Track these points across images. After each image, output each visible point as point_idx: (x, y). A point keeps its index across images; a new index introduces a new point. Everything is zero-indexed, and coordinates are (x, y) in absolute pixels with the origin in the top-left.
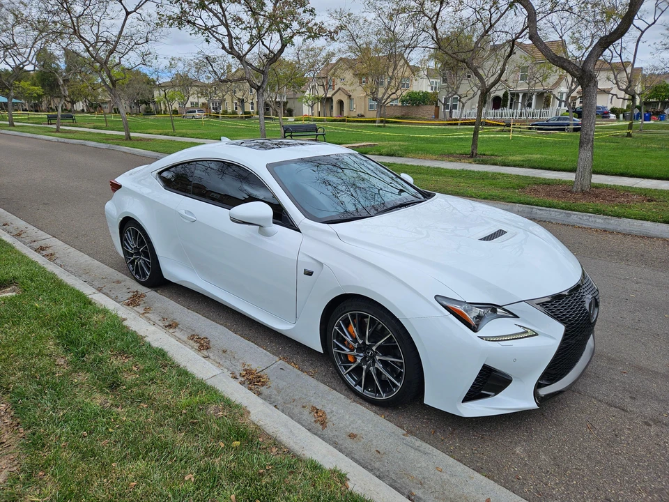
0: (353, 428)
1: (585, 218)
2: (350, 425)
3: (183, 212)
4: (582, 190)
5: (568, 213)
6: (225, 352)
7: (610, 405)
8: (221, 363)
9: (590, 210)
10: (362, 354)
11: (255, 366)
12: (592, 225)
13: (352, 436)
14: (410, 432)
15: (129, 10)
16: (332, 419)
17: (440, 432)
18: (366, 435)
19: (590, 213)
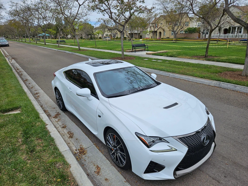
0: (108, 176)
1: (243, 88)
2: (107, 175)
3: (68, 88)
4: (246, 75)
5: (235, 86)
6: (77, 139)
8: (74, 144)
9: (246, 85)
10: (115, 149)
11: (84, 146)
12: (245, 91)
13: (106, 180)
14: (128, 181)
15: (80, 4)
16: (102, 172)
17: (139, 182)
18: (111, 180)
19: (245, 86)
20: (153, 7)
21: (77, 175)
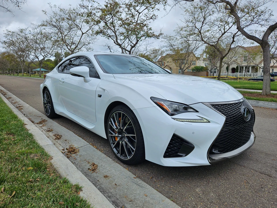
0: (108, 173)
1: (266, 103)
2: (108, 172)
3: (60, 79)
4: (266, 94)
5: (258, 102)
6: (66, 140)
7: (262, 173)
8: (61, 144)
9: (269, 100)
10: (120, 136)
11: (76, 145)
12: (270, 107)
13: (106, 177)
14: (139, 177)
15: (83, 33)
16: (100, 169)
17: (155, 178)
18: (113, 176)
19: (269, 101)
20: (161, 33)
21: (60, 166)
